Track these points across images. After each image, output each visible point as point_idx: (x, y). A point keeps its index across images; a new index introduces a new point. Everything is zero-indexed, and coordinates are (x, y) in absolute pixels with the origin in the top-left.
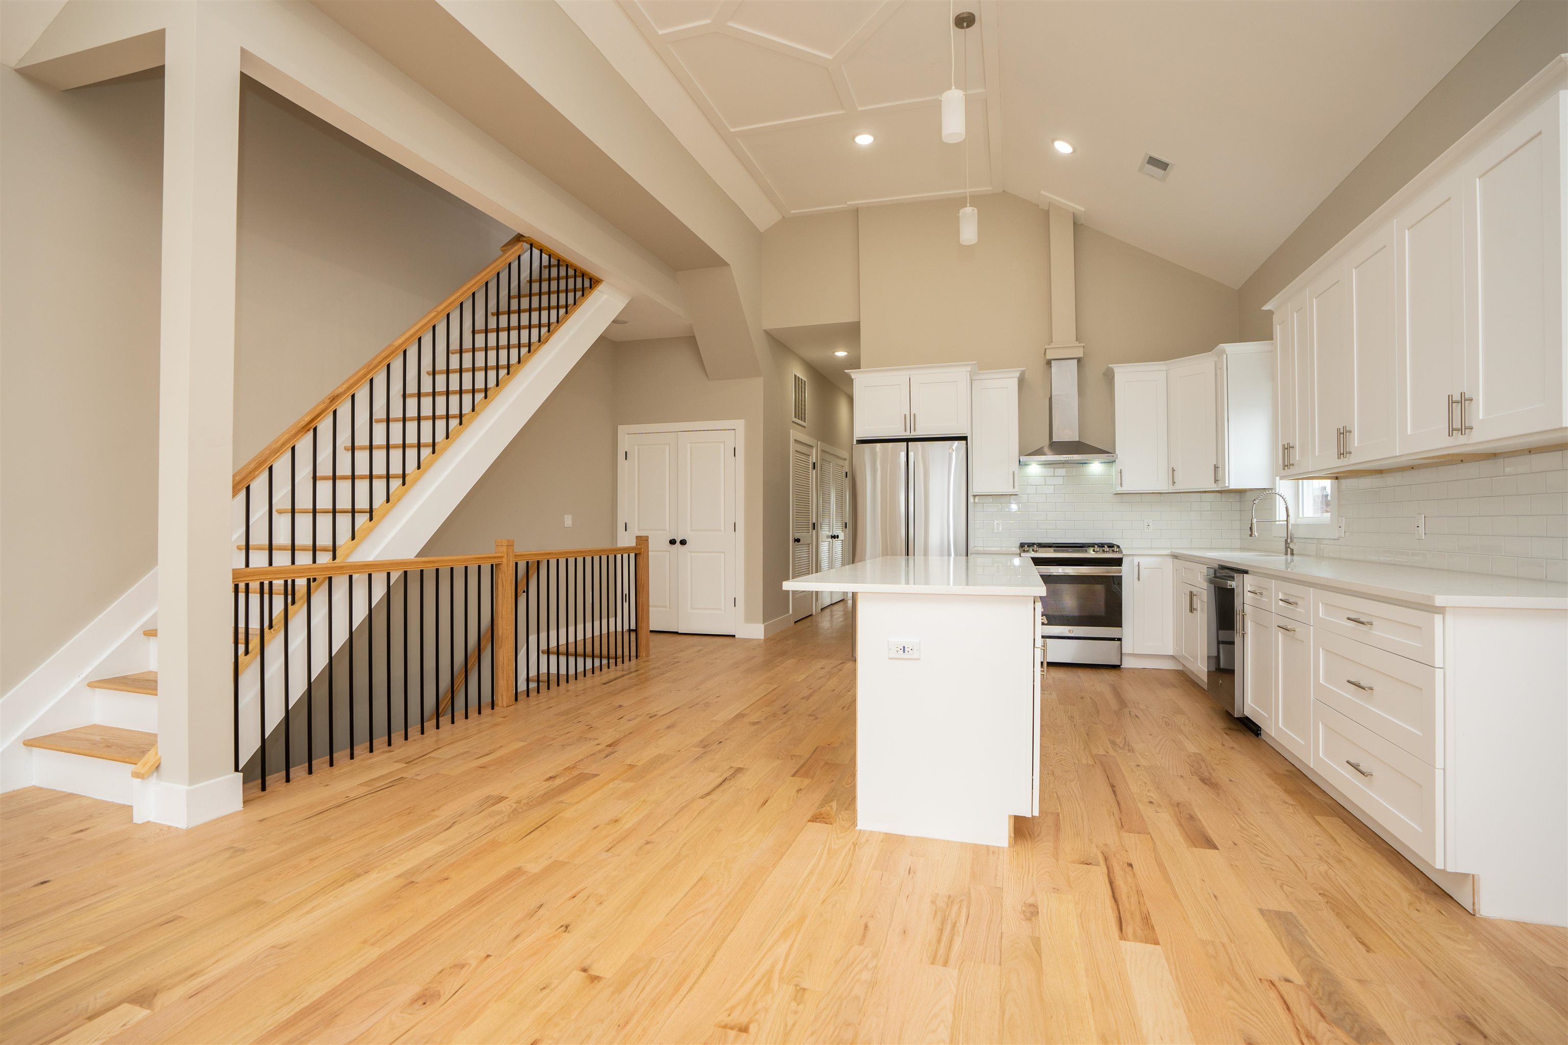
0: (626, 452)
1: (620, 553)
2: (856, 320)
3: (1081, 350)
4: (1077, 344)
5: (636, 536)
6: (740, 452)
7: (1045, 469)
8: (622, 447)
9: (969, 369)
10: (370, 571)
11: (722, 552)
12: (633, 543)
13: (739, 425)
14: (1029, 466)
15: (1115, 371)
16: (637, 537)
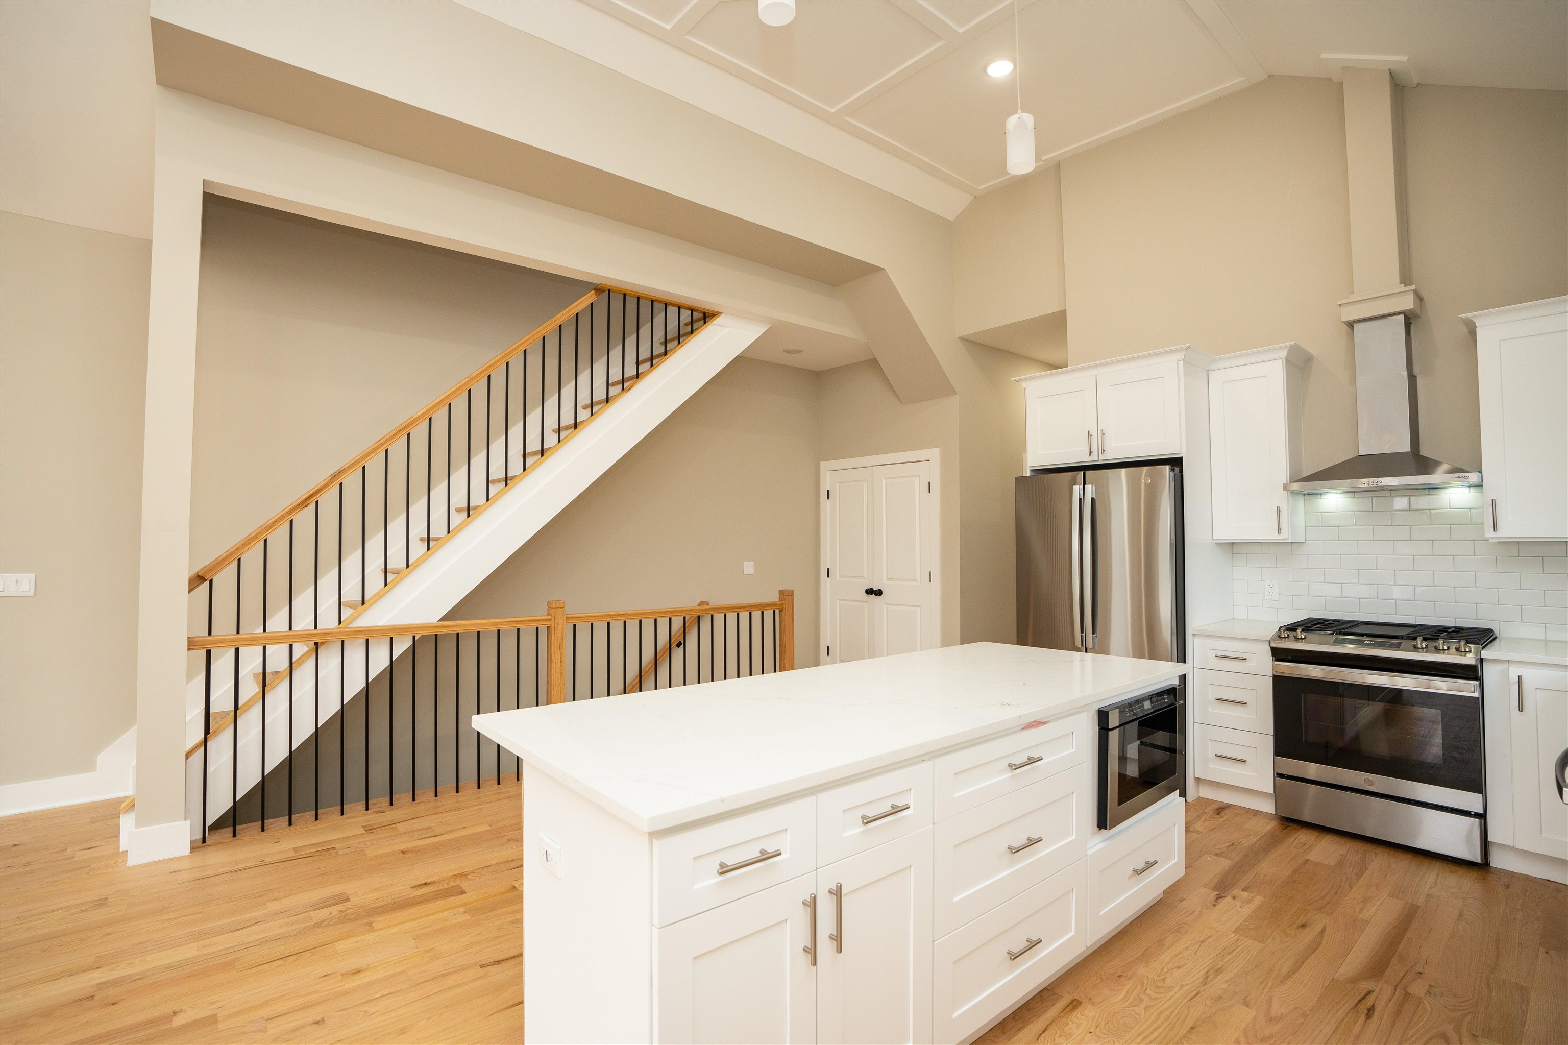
0: (828, 491)
1: (760, 610)
2: (1062, 309)
3: (1411, 297)
4: (1402, 288)
5: (779, 591)
6: (936, 487)
7: (1355, 499)
8: (826, 484)
9: (1181, 356)
10: (367, 636)
11: (918, 606)
12: (775, 598)
13: (934, 454)
14: (1324, 496)
15: (1477, 325)
16: (781, 592)
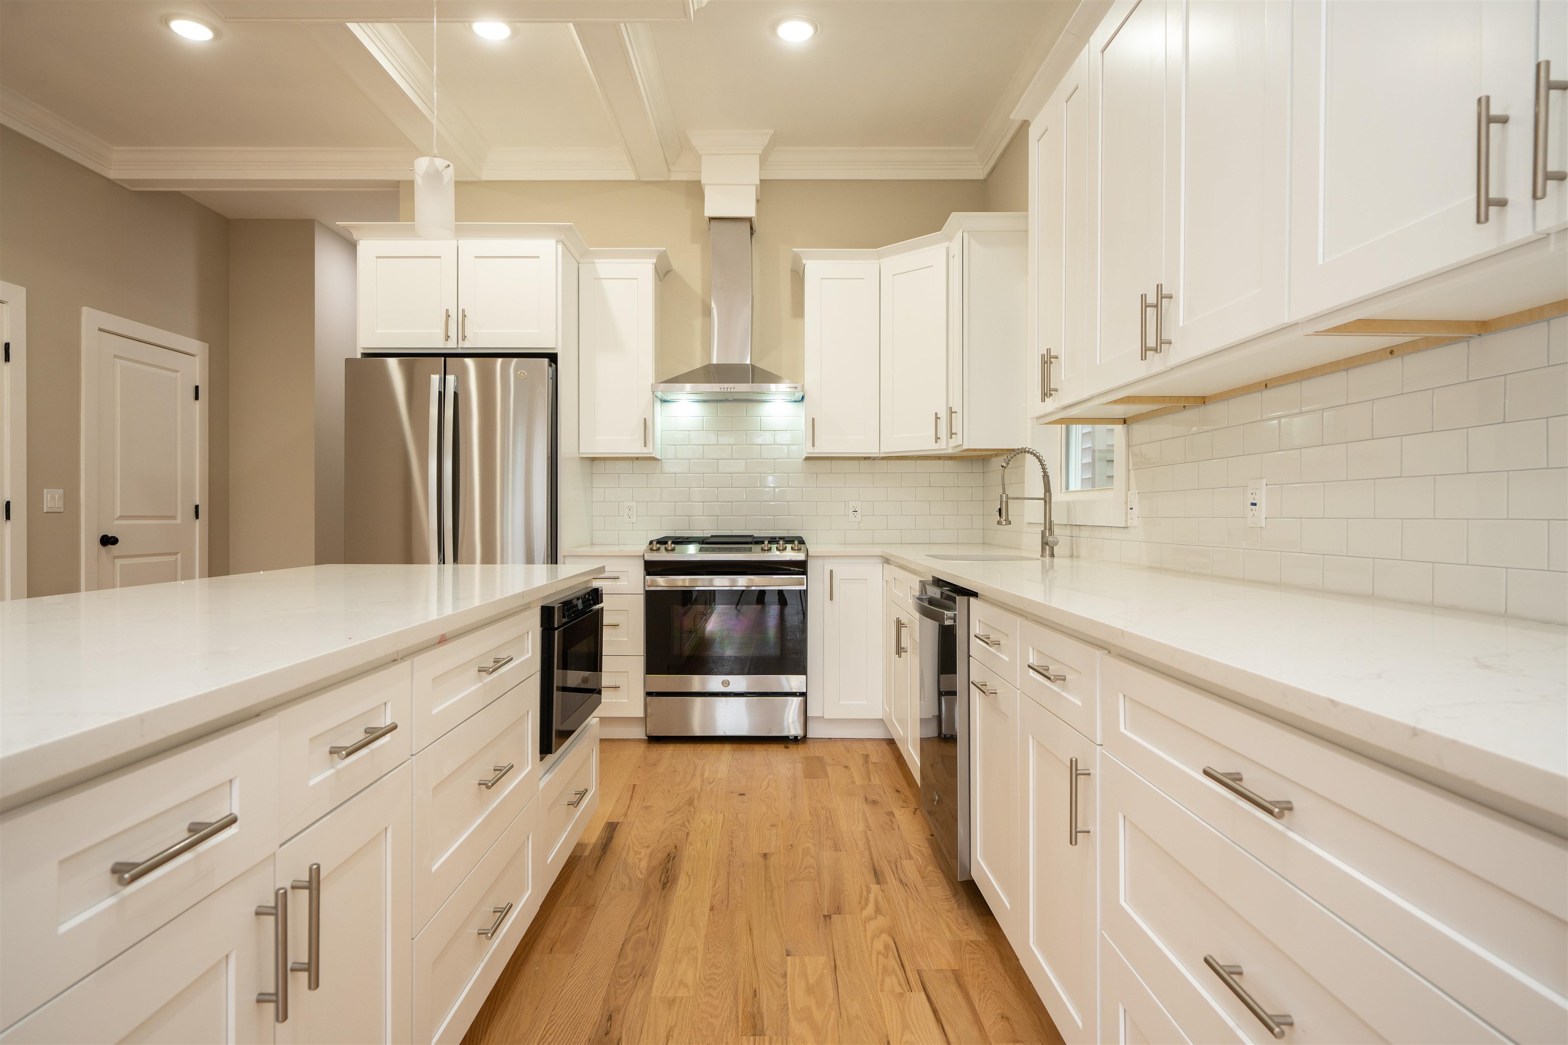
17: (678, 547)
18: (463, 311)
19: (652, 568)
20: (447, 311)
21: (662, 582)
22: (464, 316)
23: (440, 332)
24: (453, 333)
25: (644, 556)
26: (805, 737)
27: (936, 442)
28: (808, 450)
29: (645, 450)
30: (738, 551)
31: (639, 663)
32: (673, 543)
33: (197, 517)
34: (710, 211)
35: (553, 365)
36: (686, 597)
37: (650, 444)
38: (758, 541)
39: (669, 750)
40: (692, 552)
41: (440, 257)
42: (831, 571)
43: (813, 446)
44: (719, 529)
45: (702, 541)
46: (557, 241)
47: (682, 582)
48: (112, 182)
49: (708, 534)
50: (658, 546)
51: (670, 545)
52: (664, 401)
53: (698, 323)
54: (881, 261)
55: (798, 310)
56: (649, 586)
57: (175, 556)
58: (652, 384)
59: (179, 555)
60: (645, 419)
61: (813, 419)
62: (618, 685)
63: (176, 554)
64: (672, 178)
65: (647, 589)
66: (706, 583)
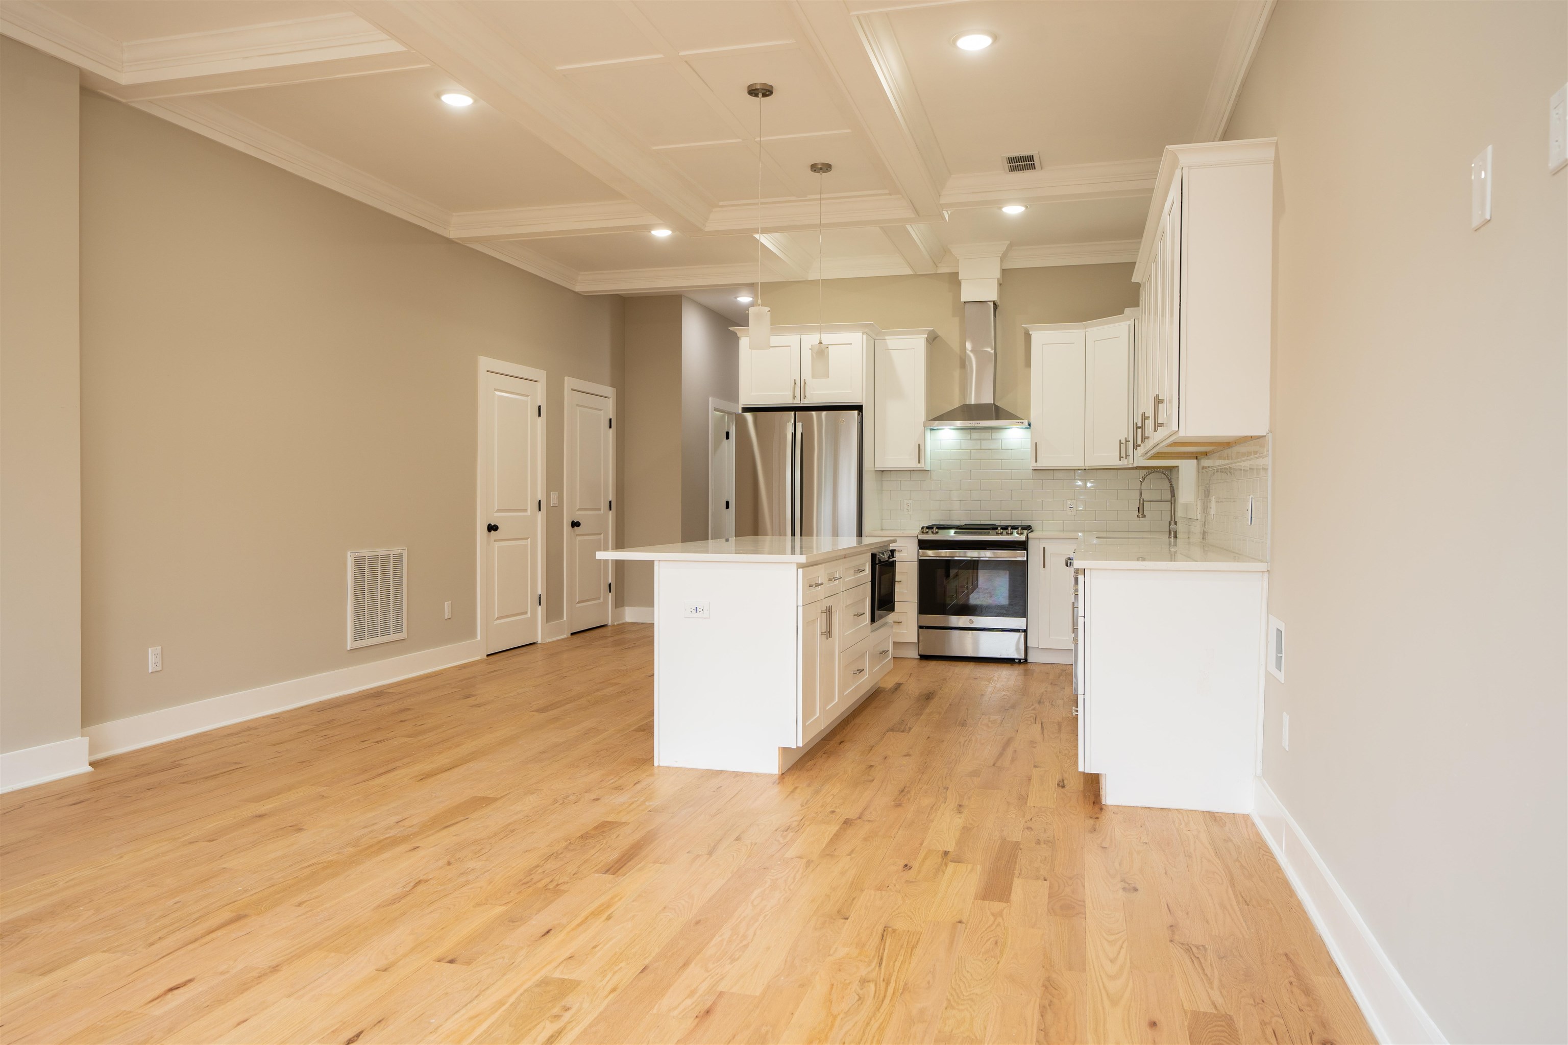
17: (940, 531)
18: (805, 380)
19: (923, 544)
20: (795, 380)
21: (931, 554)
22: (805, 383)
23: (790, 393)
24: (798, 395)
25: (918, 537)
26: (1026, 660)
27: (1120, 460)
28: (1034, 465)
29: (919, 465)
30: (985, 534)
31: (915, 607)
32: (937, 528)
33: (610, 510)
34: (963, 299)
35: (861, 413)
36: (948, 564)
37: (922, 461)
38: (994, 528)
39: (933, 664)
40: (951, 534)
41: (790, 346)
42: (1044, 548)
43: (1036, 462)
44: (971, 519)
45: (959, 528)
46: (863, 333)
47: (945, 554)
48: (579, 294)
49: (963, 523)
50: (927, 530)
51: (935, 530)
52: (932, 430)
53: (957, 373)
54: (1087, 330)
55: (1028, 364)
56: (921, 556)
57: (600, 536)
58: (924, 422)
59: (602, 535)
60: (919, 445)
61: (1036, 443)
62: (900, 621)
63: (600, 534)
64: (939, 272)
65: (920, 558)
66: (962, 555)
